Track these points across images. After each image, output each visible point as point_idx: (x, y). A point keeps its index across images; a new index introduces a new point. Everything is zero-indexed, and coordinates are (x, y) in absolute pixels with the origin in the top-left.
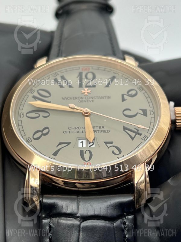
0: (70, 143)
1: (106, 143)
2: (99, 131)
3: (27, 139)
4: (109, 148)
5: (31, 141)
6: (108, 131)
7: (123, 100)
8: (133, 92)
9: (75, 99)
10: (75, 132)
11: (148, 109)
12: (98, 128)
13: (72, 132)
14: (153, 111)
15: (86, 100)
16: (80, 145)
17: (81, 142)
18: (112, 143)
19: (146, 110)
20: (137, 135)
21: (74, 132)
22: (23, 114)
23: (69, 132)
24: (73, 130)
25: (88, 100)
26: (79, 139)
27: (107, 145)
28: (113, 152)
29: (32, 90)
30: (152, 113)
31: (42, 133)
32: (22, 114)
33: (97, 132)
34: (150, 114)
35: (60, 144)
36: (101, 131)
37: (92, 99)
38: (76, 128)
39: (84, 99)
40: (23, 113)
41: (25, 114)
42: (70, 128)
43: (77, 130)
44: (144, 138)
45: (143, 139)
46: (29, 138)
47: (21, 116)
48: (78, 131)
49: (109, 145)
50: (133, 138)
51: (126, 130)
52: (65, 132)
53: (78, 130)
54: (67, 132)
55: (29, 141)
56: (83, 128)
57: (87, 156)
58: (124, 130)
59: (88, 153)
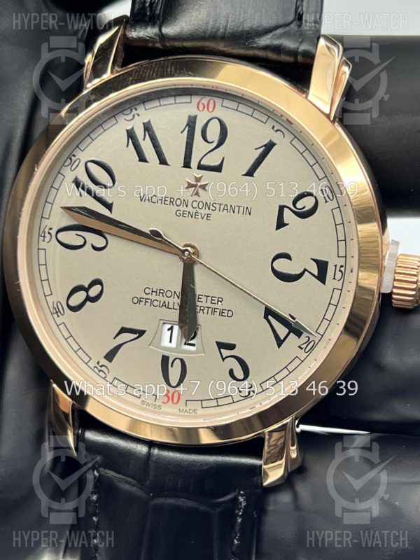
0: (144, 332)
1: (221, 345)
2: (210, 310)
3: (55, 306)
4: (223, 359)
5: (62, 313)
6: (230, 314)
7: (281, 224)
8: (307, 203)
9: (168, 202)
10: (158, 303)
11: (333, 262)
12: (209, 299)
13: (152, 303)
14: (343, 269)
15: (194, 211)
16: (165, 342)
17: (169, 330)
18: (232, 347)
19: (326, 263)
20: (292, 334)
21: (156, 303)
22: (50, 231)
23: (144, 300)
24: (153, 297)
25: (199, 211)
26: (164, 323)
27: (222, 350)
28: (231, 372)
29: (73, 159)
30: (339, 275)
31: (88, 295)
32: (47, 230)
33: (206, 311)
34: (334, 279)
35: (123, 330)
36: (214, 312)
37: (207, 211)
38: (161, 292)
39: (190, 209)
40: (50, 229)
41: (53, 232)
42: (147, 291)
43: (162, 299)
44: (304, 346)
45: (302, 349)
46: (59, 304)
47: (44, 237)
48: (164, 302)
49: (225, 352)
50: (280, 342)
51: (270, 317)
52: (135, 300)
53: (165, 299)
54: (140, 301)
55: (60, 311)
56: (176, 296)
57: (175, 373)
58: (266, 317)
59: (178, 364)
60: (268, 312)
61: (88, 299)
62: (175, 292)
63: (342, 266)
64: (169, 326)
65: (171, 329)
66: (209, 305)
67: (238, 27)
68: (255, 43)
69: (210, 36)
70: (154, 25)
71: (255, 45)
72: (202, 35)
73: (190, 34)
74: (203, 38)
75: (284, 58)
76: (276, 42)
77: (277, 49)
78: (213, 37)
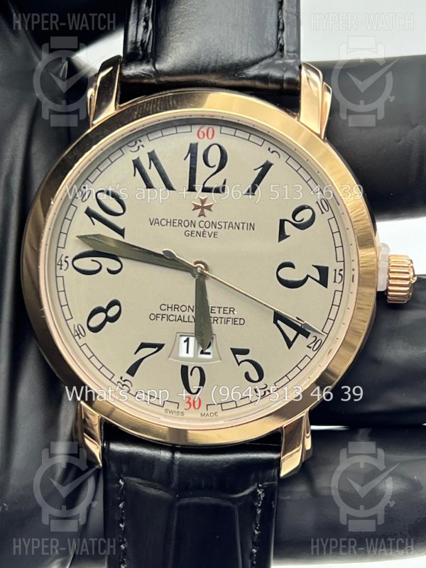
0: (163, 345)
1: (236, 352)
2: (223, 320)
3: (76, 328)
4: (239, 364)
5: (83, 334)
6: (242, 322)
7: (282, 236)
8: (305, 216)
9: (177, 224)
10: (174, 318)
11: (333, 266)
12: (222, 310)
13: (168, 318)
14: (342, 273)
15: (202, 230)
16: (183, 354)
17: (185, 341)
18: (246, 352)
19: (327, 268)
20: (300, 335)
21: (172, 318)
22: (67, 259)
23: (160, 316)
24: (169, 312)
25: (206, 230)
26: (181, 336)
27: (237, 355)
28: (247, 375)
30: (338, 278)
31: (106, 314)
32: (63, 259)
33: (219, 321)
34: (335, 282)
35: (143, 346)
36: (227, 321)
37: (213, 229)
38: (176, 307)
39: (197, 229)
40: (67, 257)
41: (70, 260)
42: (163, 307)
43: (177, 313)
44: (312, 346)
45: (310, 348)
46: (80, 327)
47: (61, 265)
48: (180, 316)
49: (240, 358)
50: (290, 344)
51: (279, 322)
52: (152, 317)
53: (180, 313)
54: (157, 317)
55: (81, 334)
56: (190, 310)
57: (194, 380)
58: (275, 322)
59: (197, 372)
60: (278, 317)
61: (108, 319)
62: (189, 307)
63: (341, 270)
64: (185, 338)
65: (187, 341)
66: (222, 315)
67: (228, 60)
68: (245, 74)
69: (201, 70)
70: (148, 62)
71: (244, 76)
72: (195, 69)
73: (183, 69)
74: (196, 72)
75: (271, 86)
76: (263, 72)
77: (264, 79)
78: (204, 71)
